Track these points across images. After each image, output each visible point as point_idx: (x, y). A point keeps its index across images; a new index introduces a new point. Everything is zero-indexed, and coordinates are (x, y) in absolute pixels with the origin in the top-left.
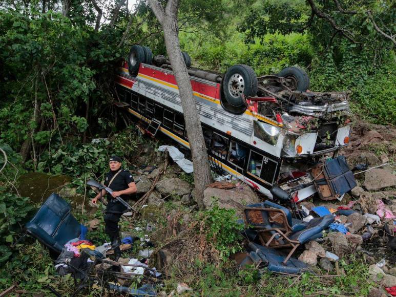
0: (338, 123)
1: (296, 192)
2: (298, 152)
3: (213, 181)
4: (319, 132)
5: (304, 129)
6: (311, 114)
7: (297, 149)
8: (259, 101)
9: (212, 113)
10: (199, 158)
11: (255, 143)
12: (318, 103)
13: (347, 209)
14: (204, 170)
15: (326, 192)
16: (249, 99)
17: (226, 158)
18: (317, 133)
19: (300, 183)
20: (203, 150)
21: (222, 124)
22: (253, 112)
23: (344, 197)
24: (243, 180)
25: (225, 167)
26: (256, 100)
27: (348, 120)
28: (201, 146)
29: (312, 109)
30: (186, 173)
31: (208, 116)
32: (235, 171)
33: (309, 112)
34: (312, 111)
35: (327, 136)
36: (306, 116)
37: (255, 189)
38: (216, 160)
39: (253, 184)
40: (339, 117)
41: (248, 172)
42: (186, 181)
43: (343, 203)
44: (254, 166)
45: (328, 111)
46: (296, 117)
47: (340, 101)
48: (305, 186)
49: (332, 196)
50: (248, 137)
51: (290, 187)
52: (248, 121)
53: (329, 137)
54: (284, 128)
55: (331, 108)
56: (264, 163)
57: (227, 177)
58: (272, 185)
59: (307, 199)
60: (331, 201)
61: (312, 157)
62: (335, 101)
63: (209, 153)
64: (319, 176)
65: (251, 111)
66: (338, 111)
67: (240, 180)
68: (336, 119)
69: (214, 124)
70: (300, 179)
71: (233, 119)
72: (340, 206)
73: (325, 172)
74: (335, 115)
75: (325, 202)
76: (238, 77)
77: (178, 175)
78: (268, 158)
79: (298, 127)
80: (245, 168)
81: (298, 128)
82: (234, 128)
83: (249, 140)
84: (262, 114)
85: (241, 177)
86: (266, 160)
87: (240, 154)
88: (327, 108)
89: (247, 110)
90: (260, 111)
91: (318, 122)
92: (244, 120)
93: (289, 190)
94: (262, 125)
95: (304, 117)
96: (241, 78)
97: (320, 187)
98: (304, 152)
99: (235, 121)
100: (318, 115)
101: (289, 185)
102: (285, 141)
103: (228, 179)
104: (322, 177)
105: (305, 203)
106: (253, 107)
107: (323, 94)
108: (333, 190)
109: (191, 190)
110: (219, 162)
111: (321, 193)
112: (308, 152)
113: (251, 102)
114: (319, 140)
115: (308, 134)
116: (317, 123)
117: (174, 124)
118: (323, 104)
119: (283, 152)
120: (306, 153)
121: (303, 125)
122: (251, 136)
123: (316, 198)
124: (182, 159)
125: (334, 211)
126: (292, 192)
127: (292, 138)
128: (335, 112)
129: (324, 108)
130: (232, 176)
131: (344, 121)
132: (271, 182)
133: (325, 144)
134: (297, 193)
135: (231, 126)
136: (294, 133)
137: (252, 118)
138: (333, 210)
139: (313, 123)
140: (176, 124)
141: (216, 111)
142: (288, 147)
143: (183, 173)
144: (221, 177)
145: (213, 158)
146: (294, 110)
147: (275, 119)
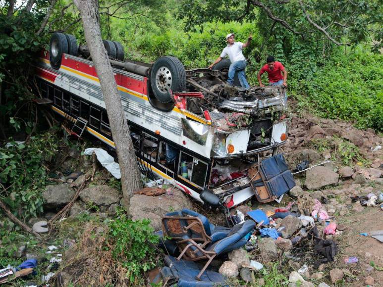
0: (272, 119)
1: (231, 195)
2: (229, 152)
3: (144, 186)
4: (252, 130)
5: (235, 127)
6: (242, 110)
7: (228, 149)
8: (188, 97)
9: (140, 110)
10: (126, 162)
11: (184, 143)
12: (250, 98)
13: (284, 212)
14: (133, 175)
15: (263, 195)
16: (177, 95)
17: (156, 161)
18: (250, 130)
19: (236, 185)
20: (130, 152)
21: (151, 123)
22: (182, 110)
23: (282, 198)
24: (174, 184)
25: (155, 170)
26: (184, 96)
27: (284, 116)
28: (128, 148)
29: (242, 105)
30: (117, 179)
31: (135, 114)
32: (166, 175)
33: (240, 108)
34: (243, 107)
35: (261, 134)
36: (237, 112)
37: (187, 194)
38: (146, 162)
39: (185, 188)
40: (272, 113)
41: (179, 176)
42: (115, 187)
43: (282, 205)
44: (185, 169)
45: (260, 107)
46: (227, 114)
47: (273, 95)
48: (240, 189)
49: (269, 198)
50: (178, 137)
51: (225, 191)
52: (176, 118)
53: (263, 134)
54: (213, 126)
55: (263, 103)
56: (194, 165)
57: (158, 181)
58: (203, 189)
59: (244, 203)
60: (270, 204)
61: (246, 156)
62: (267, 96)
63: (138, 154)
64: (255, 177)
65: (179, 108)
66: (272, 106)
67: (172, 185)
68: (269, 115)
69: (142, 123)
70: (236, 181)
71: (162, 117)
72: (277, 208)
73: (261, 173)
74: (267, 111)
75: (263, 204)
76: (164, 69)
77: (107, 181)
78: (199, 160)
79: (228, 124)
80: (175, 171)
81: (228, 126)
82: (162, 127)
83: (178, 139)
84: (191, 110)
85: (172, 181)
86: (196, 161)
87: (170, 156)
88: (258, 104)
89: (175, 107)
90: (189, 107)
91: (250, 119)
92: (173, 117)
93: (222, 194)
94: (191, 123)
95: (234, 113)
96: (167, 70)
97: (257, 188)
98: (236, 151)
99: (164, 120)
100: (248, 111)
101: (223, 189)
102: (214, 140)
103: (159, 184)
104: (258, 178)
105: (242, 207)
106: (182, 103)
107: (256, 88)
108: (271, 192)
109: (120, 198)
110: (149, 165)
111: (259, 196)
112: (240, 152)
113: (179, 98)
114: (252, 138)
115: (239, 132)
116: (247, 120)
117: (102, 124)
118: (254, 99)
119: (212, 153)
120: (239, 153)
121: (233, 122)
122: (180, 135)
123: (254, 201)
124: (111, 162)
125: (271, 215)
126: (225, 196)
127: (222, 137)
128: (268, 107)
129: (254, 103)
130: (164, 180)
131: (279, 116)
132: (202, 186)
133: (259, 142)
134: (233, 196)
135: (160, 124)
136: (223, 132)
137: (180, 116)
138: (270, 213)
139: (244, 120)
140: (103, 123)
141: (144, 108)
142: (218, 146)
143: (112, 180)
144: (152, 182)
145: (142, 160)
146: (223, 106)
147: (204, 117)
